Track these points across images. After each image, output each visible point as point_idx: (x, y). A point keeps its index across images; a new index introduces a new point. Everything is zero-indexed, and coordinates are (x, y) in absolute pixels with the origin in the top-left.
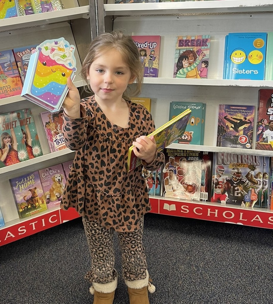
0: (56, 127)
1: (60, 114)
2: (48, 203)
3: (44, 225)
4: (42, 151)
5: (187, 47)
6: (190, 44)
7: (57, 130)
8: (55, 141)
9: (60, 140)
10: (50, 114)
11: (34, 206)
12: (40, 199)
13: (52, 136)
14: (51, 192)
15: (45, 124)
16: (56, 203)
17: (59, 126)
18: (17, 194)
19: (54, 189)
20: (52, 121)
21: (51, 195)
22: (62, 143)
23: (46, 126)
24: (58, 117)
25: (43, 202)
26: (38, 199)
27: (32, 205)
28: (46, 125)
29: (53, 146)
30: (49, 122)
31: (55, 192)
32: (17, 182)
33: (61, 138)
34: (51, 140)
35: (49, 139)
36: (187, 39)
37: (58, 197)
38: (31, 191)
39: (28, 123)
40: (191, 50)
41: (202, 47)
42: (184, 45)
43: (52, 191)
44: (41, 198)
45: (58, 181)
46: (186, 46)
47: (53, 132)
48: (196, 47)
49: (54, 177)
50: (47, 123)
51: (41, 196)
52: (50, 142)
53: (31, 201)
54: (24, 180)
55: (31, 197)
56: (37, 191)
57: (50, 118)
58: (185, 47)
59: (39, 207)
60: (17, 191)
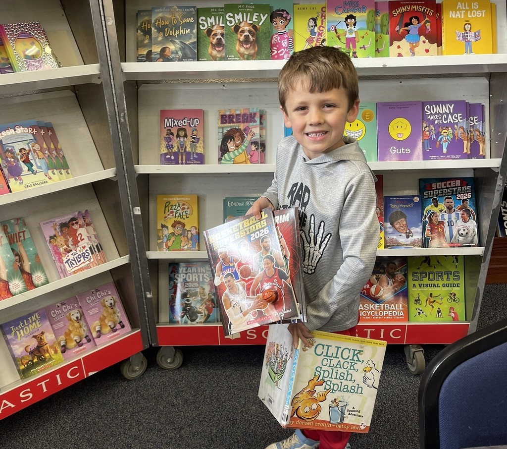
0: (66, 242)
1: (71, 223)
2: (63, 352)
3: (60, 383)
4: (47, 279)
5: (232, 124)
6: (234, 120)
7: (68, 246)
8: (66, 263)
9: (74, 260)
10: (56, 224)
12: (51, 347)
13: (61, 254)
14: (67, 336)
15: (48, 239)
16: (76, 350)
17: (70, 239)
19: (70, 332)
20: (60, 234)
21: (68, 341)
22: (77, 264)
23: (50, 242)
24: (68, 227)
25: (56, 352)
26: (48, 349)
28: (50, 240)
30: (55, 236)
31: (72, 336)
32: (12, 327)
33: (75, 257)
34: (60, 261)
35: (57, 259)
36: (231, 113)
37: (78, 341)
38: (36, 338)
39: (22, 238)
40: (237, 128)
41: (251, 124)
42: (228, 121)
43: (68, 334)
44: (53, 345)
45: (76, 319)
46: (230, 123)
47: (61, 250)
48: (242, 124)
49: (70, 314)
50: (51, 237)
51: (52, 344)
52: (58, 264)
53: (37, 352)
54: (24, 324)
55: (37, 346)
56: (46, 337)
57: (55, 229)
58: (229, 125)
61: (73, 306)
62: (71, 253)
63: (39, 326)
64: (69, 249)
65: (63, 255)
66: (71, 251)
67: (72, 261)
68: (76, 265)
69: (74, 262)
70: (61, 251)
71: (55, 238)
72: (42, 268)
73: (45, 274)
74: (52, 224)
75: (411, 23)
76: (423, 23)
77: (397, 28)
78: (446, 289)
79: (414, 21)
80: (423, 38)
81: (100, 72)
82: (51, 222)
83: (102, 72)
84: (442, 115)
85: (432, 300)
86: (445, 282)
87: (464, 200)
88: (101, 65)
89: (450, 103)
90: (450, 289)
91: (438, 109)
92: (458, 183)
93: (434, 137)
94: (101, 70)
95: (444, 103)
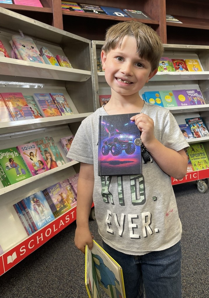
16: (72, 204)
18: (53, 198)
25: (68, 203)
26: (65, 201)
27: (63, 205)
31: (70, 197)
32: (51, 190)
37: (72, 200)
38: (60, 195)
45: (69, 190)
49: (67, 187)
53: (62, 202)
54: (54, 189)
55: (61, 199)
59: (67, 206)
60: (52, 196)
63: (60, 190)
71: (67, 145)
74: (65, 140)
75: (179, 65)
76: (182, 65)
77: (176, 66)
78: (202, 159)
79: (180, 64)
84: (192, 94)
85: (199, 164)
91: (190, 92)
92: (197, 119)
93: (192, 100)
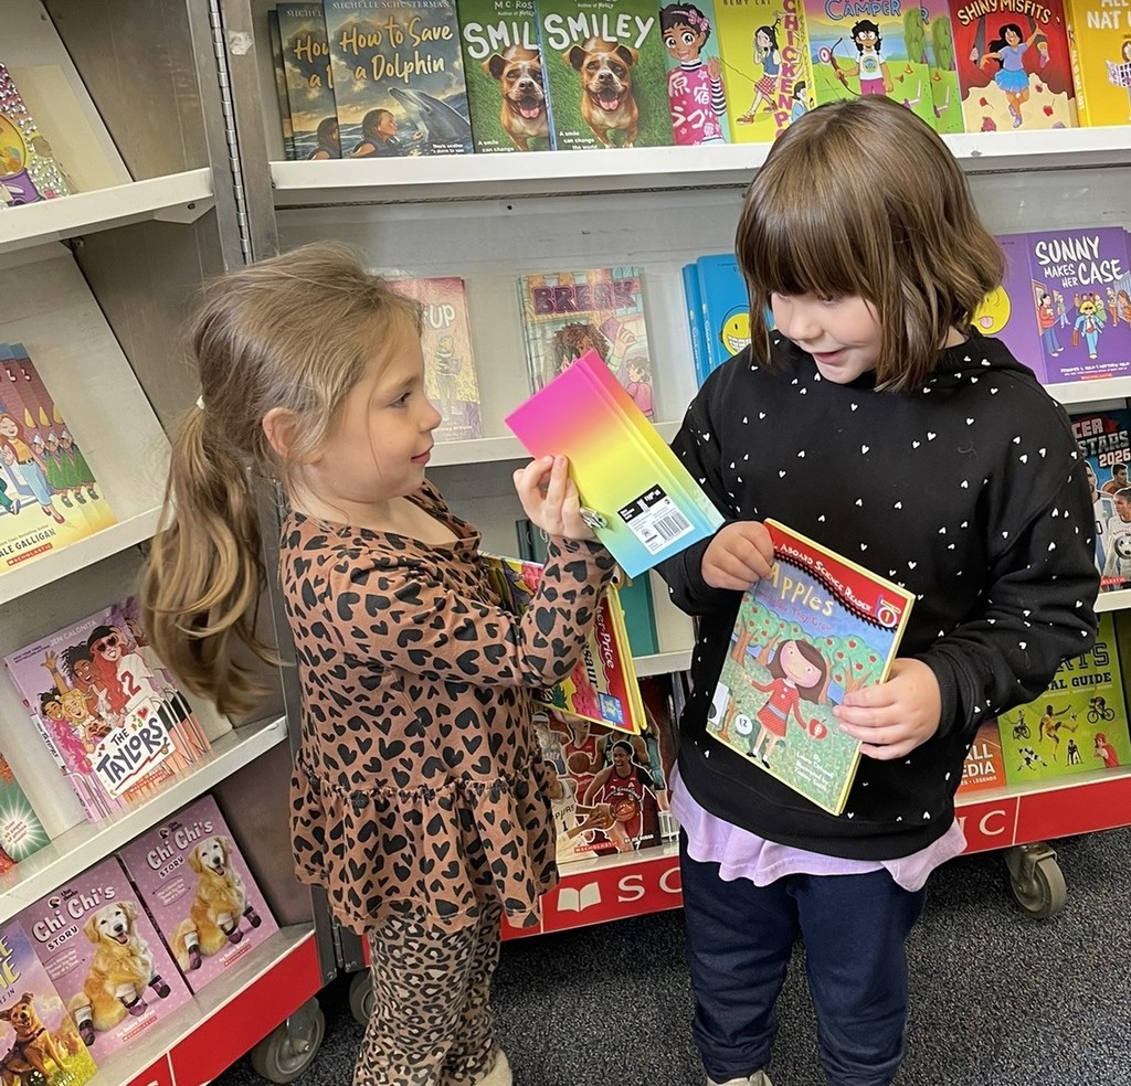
0: (92, 703)
1: (95, 646)
2: (89, 1041)
4: (41, 828)
5: (567, 314)
6: (573, 301)
7: (99, 717)
8: (99, 770)
9: (122, 757)
10: (53, 654)
11: (37, 1078)
12: (57, 1037)
13: (81, 746)
14: (93, 992)
15: (37, 703)
16: (126, 1030)
17: (102, 695)
19: (102, 975)
20: (69, 682)
21: (98, 1005)
22: (131, 768)
23: (44, 713)
24: (91, 658)
25: (72, 1049)
26: (47, 1043)
27: (26, 1077)
28: (43, 705)
29: (98, 791)
30: (56, 691)
31: (109, 988)
33: (122, 746)
34: (81, 768)
35: (72, 762)
36: (562, 284)
37: (130, 1000)
38: (9, 1019)
40: (583, 323)
41: (620, 311)
42: (555, 305)
43: (95, 986)
44: (60, 1031)
45: (114, 934)
46: (561, 310)
47: (81, 732)
48: (597, 313)
49: (94, 922)
50: (46, 698)
51: (59, 1025)
52: (76, 776)
53: (17, 1061)
55: (16, 1044)
56: (38, 1010)
57: (54, 671)
58: (561, 315)
61: (103, 895)
62: (110, 736)
63: (11, 979)
64: (101, 724)
65: (89, 747)
66: (109, 729)
67: (117, 761)
68: (128, 772)
69: (122, 763)
70: (82, 735)
71: (57, 697)
72: (23, 796)
73: (34, 815)
74: (41, 657)
75: (1004, 43)
76: (1030, 41)
77: (974, 55)
78: (1081, 689)
79: (1010, 36)
80: (1034, 79)
81: (213, 192)
82: (39, 649)
83: (218, 192)
84: (1077, 264)
85: (1054, 723)
86: (1078, 673)
87: (1117, 468)
88: (216, 173)
89: (1091, 233)
90: (1090, 688)
91: (1065, 251)
92: (1098, 425)
93: (1064, 320)
94: (214, 188)
95: (1077, 235)
